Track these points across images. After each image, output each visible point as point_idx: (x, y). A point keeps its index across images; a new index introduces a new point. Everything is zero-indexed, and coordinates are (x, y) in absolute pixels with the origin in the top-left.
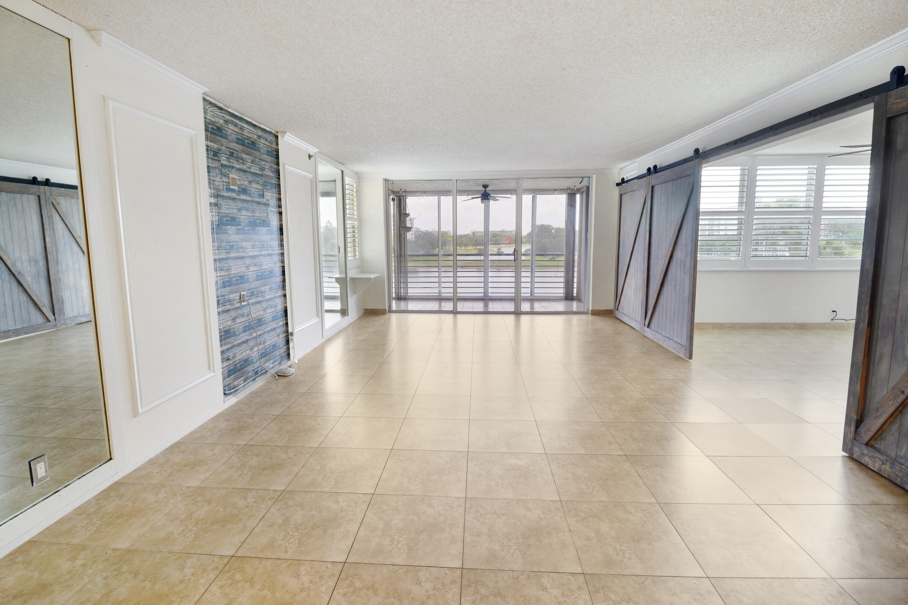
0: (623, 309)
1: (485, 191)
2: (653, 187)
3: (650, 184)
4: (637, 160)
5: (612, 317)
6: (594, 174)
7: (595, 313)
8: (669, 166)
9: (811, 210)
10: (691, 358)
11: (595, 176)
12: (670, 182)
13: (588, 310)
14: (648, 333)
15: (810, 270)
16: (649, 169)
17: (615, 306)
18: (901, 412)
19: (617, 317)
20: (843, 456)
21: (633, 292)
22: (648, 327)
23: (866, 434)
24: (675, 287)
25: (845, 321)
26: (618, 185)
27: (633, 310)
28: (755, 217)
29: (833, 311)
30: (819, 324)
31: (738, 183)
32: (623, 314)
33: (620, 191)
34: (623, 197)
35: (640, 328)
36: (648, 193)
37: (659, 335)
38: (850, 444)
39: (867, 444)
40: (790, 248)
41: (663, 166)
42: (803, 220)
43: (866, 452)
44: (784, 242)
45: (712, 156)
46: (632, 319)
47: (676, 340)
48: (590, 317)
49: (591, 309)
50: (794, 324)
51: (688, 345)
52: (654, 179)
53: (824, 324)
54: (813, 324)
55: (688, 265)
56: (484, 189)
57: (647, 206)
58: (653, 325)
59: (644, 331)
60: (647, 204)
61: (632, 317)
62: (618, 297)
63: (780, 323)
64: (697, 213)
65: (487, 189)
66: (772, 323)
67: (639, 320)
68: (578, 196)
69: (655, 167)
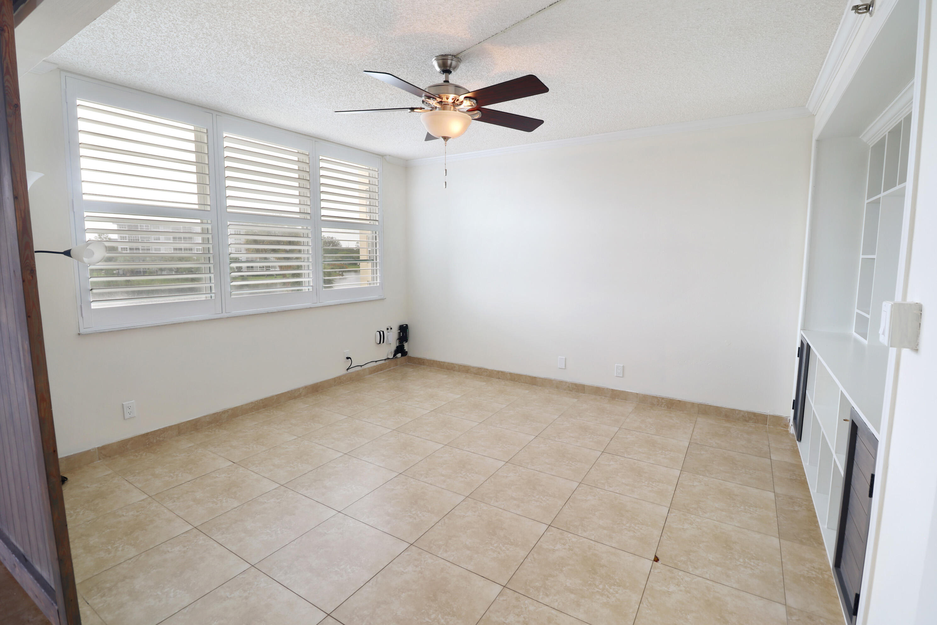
25: (360, 367)
29: (348, 358)
30: (335, 380)
54: (327, 381)
63: (288, 392)
66: (276, 395)
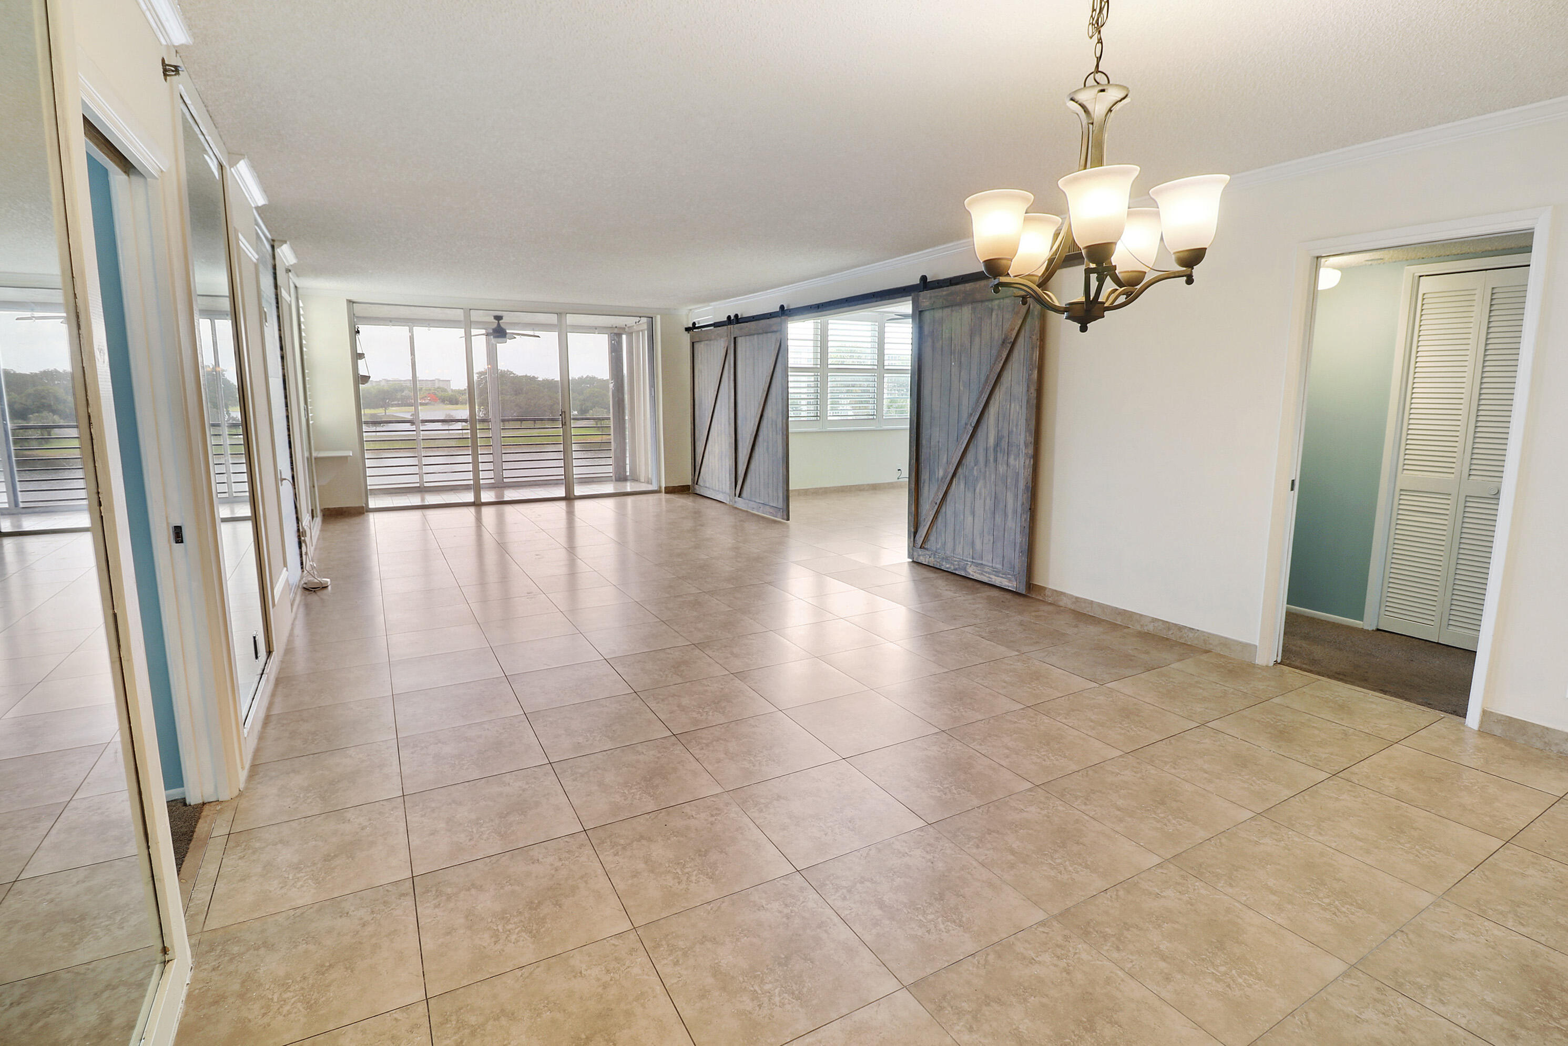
0: (705, 482)
1: (499, 324)
2: (735, 338)
3: (732, 334)
4: (711, 304)
5: (689, 494)
6: (658, 314)
7: (670, 490)
8: (753, 317)
9: (876, 367)
10: (788, 519)
11: (659, 317)
12: (756, 336)
13: (660, 487)
14: (740, 503)
15: (878, 429)
16: (729, 317)
17: (693, 480)
18: (936, 518)
19: (698, 492)
20: (909, 562)
21: (716, 459)
22: (739, 497)
23: (920, 541)
24: (768, 449)
26: (688, 329)
27: (719, 480)
28: (829, 374)
31: (812, 337)
32: (706, 487)
33: (691, 338)
34: (696, 345)
35: (730, 499)
36: (729, 342)
37: (753, 503)
38: (911, 551)
39: (920, 548)
40: (853, 407)
41: (744, 316)
42: (869, 377)
43: (920, 553)
44: (849, 400)
45: (796, 315)
46: (718, 491)
47: (772, 505)
48: (663, 496)
49: (663, 486)
50: (868, 485)
51: (785, 507)
52: (735, 329)
53: (892, 483)
55: (780, 425)
56: (497, 321)
57: (730, 359)
58: (744, 494)
59: (735, 502)
60: (730, 356)
61: (717, 489)
62: (696, 469)
64: (786, 368)
65: (500, 321)
67: (728, 490)
68: (624, 337)
69: (736, 316)
